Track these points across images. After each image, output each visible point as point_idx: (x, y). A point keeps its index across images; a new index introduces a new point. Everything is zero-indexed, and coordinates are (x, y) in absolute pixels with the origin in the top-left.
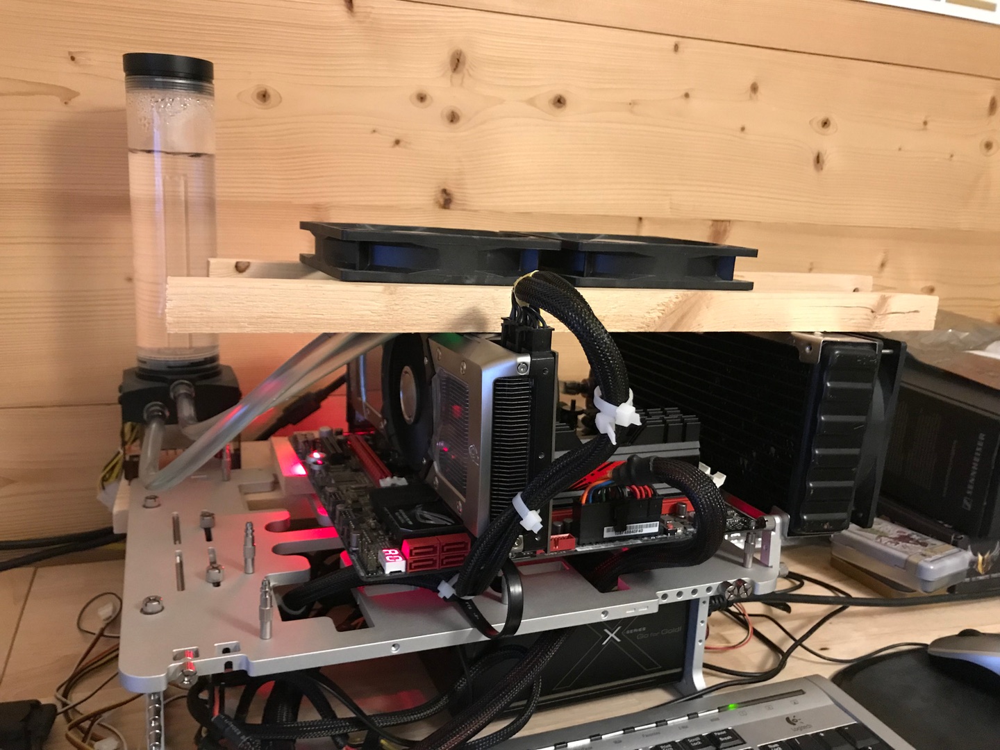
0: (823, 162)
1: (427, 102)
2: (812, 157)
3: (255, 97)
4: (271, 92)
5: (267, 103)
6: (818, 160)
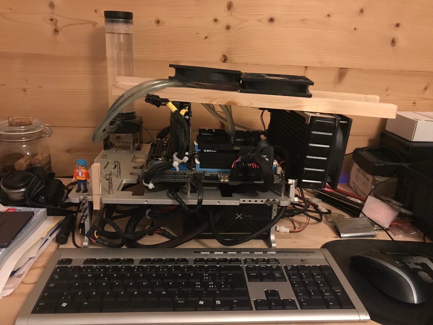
0: (396, 42)
1: (218, 22)
2: (390, 40)
3: (155, 22)
4: (160, 20)
5: (159, 24)
6: (393, 42)
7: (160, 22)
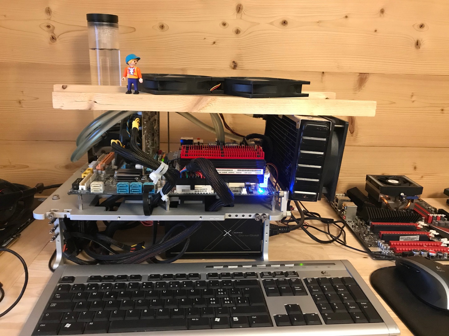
1: (227, 26)
3: (159, 27)
4: (165, 25)
5: (163, 29)
7: (164, 27)
